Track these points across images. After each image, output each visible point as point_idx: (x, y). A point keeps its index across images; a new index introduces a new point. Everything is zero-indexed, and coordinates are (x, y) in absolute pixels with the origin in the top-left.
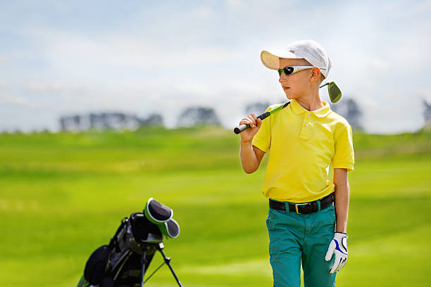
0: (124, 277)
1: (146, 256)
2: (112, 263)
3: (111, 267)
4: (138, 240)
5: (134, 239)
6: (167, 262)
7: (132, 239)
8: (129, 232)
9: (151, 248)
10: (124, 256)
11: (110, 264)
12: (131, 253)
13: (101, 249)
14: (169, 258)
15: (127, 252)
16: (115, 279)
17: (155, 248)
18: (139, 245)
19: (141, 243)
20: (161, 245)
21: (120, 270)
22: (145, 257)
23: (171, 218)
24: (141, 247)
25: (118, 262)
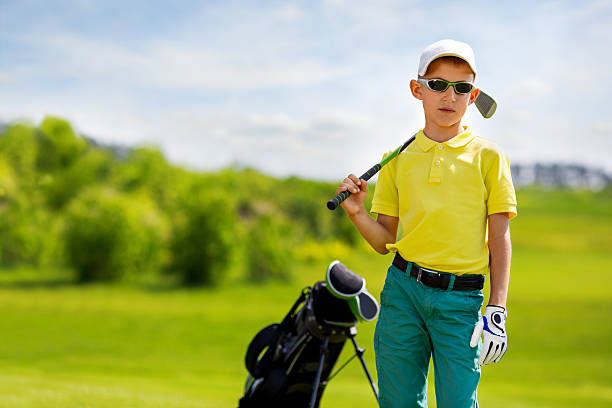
0: (301, 371)
1: (329, 344)
2: (285, 350)
3: (283, 355)
4: (319, 320)
5: (314, 318)
6: (359, 354)
7: (311, 318)
8: (309, 307)
9: (339, 333)
10: (301, 341)
11: (281, 351)
12: (310, 338)
13: (269, 329)
14: (361, 350)
15: (305, 337)
16: (288, 372)
17: (343, 333)
18: (320, 327)
19: (324, 324)
20: (353, 331)
21: (295, 359)
22: (326, 345)
23: (363, 290)
24: (323, 329)
25: (294, 349)
